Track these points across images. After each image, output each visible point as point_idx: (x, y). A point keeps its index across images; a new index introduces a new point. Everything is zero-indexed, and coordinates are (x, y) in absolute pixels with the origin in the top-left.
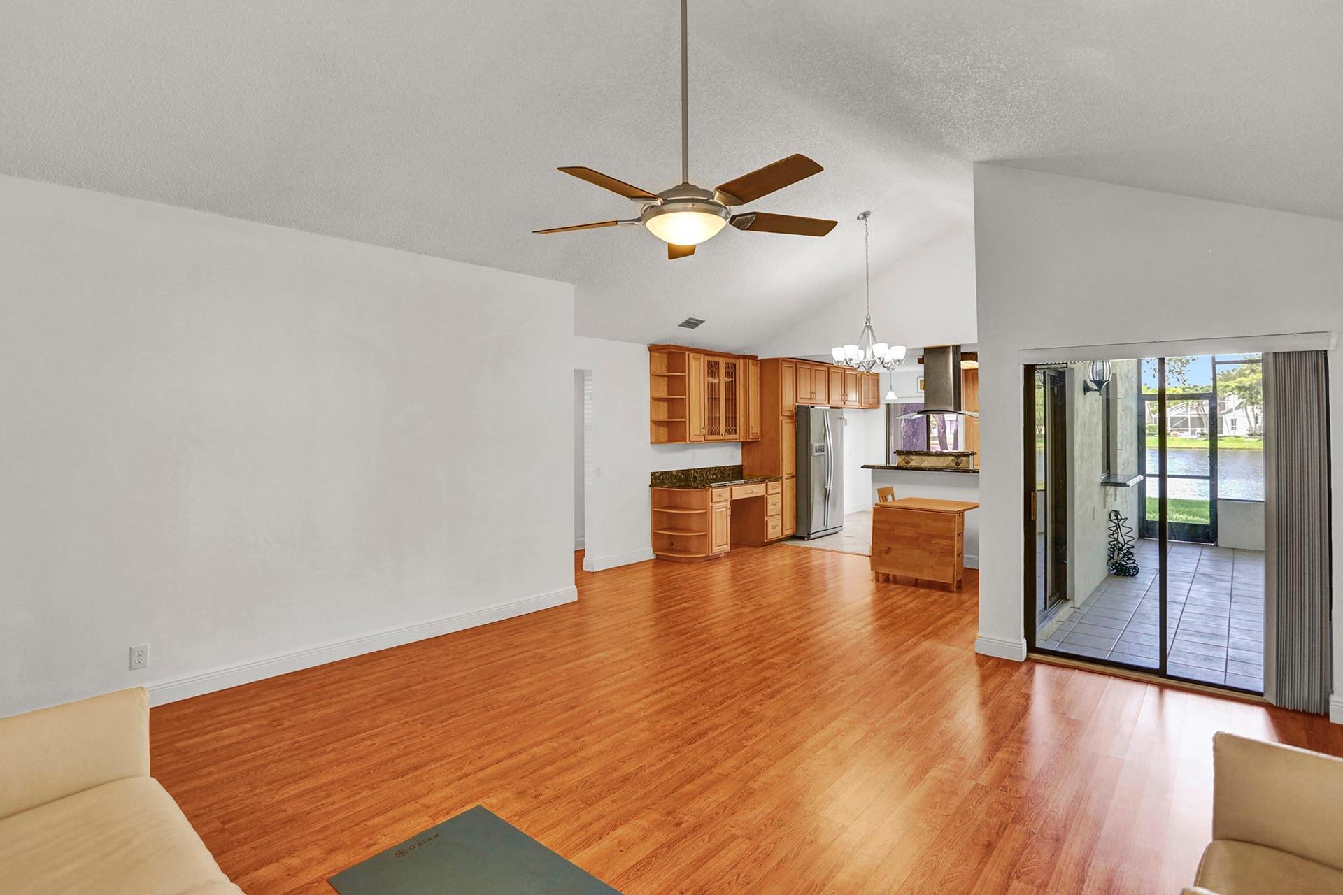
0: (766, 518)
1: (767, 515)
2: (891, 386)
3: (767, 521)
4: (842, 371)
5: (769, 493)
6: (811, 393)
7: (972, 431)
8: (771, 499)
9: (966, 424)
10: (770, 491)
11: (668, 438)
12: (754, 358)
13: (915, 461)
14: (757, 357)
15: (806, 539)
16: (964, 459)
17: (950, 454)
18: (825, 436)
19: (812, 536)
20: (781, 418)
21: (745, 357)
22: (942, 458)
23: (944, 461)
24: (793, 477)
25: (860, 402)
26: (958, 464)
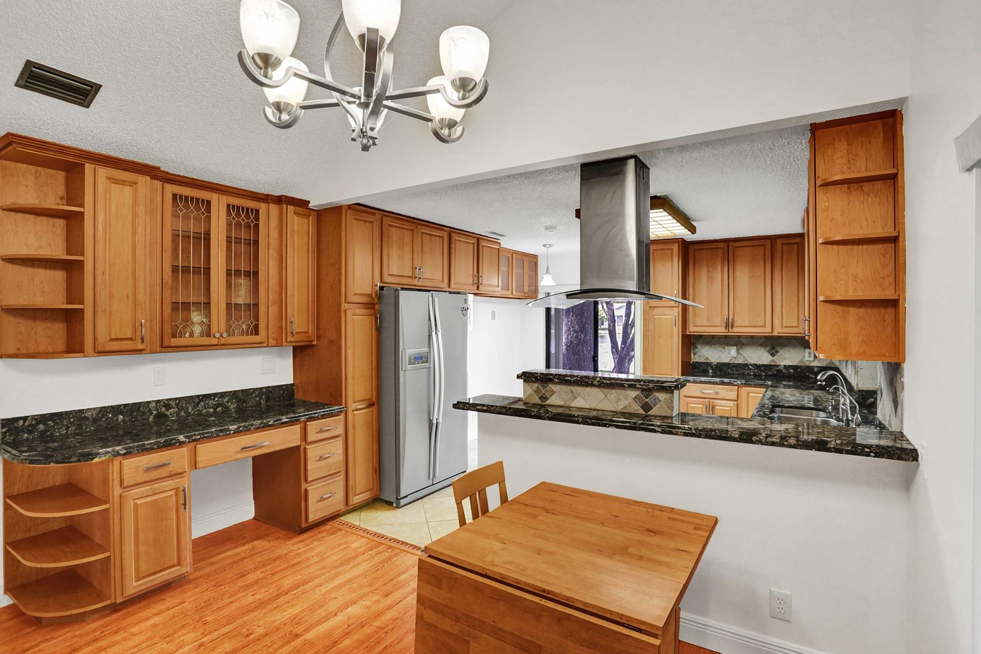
0: (304, 486)
1: (306, 480)
2: (548, 268)
3: (306, 491)
4: (475, 241)
5: (310, 439)
6: (414, 268)
7: (651, 327)
8: (313, 452)
9: (645, 319)
10: (311, 437)
11: (68, 345)
12: (302, 204)
13: (559, 396)
14: (309, 202)
15: (394, 505)
16: (662, 396)
17: (631, 385)
18: (430, 336)
19: (403, 502)
20: (345, 306)
21: (280, 200)
22: (614, 393)
23: (618, 400)
24: (371, 405)
25: (507, 287)
26: (647, 407)
